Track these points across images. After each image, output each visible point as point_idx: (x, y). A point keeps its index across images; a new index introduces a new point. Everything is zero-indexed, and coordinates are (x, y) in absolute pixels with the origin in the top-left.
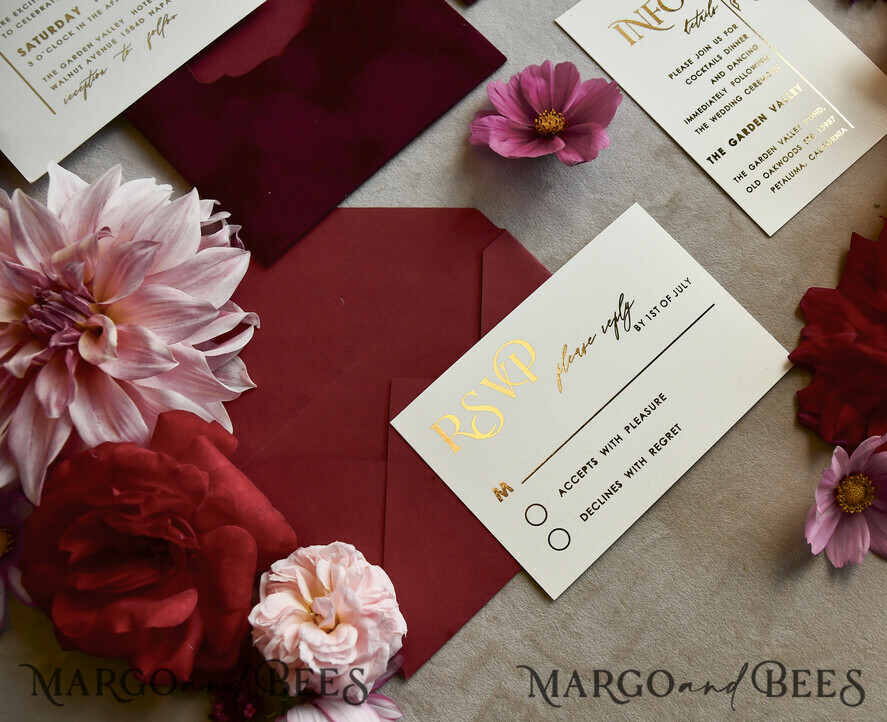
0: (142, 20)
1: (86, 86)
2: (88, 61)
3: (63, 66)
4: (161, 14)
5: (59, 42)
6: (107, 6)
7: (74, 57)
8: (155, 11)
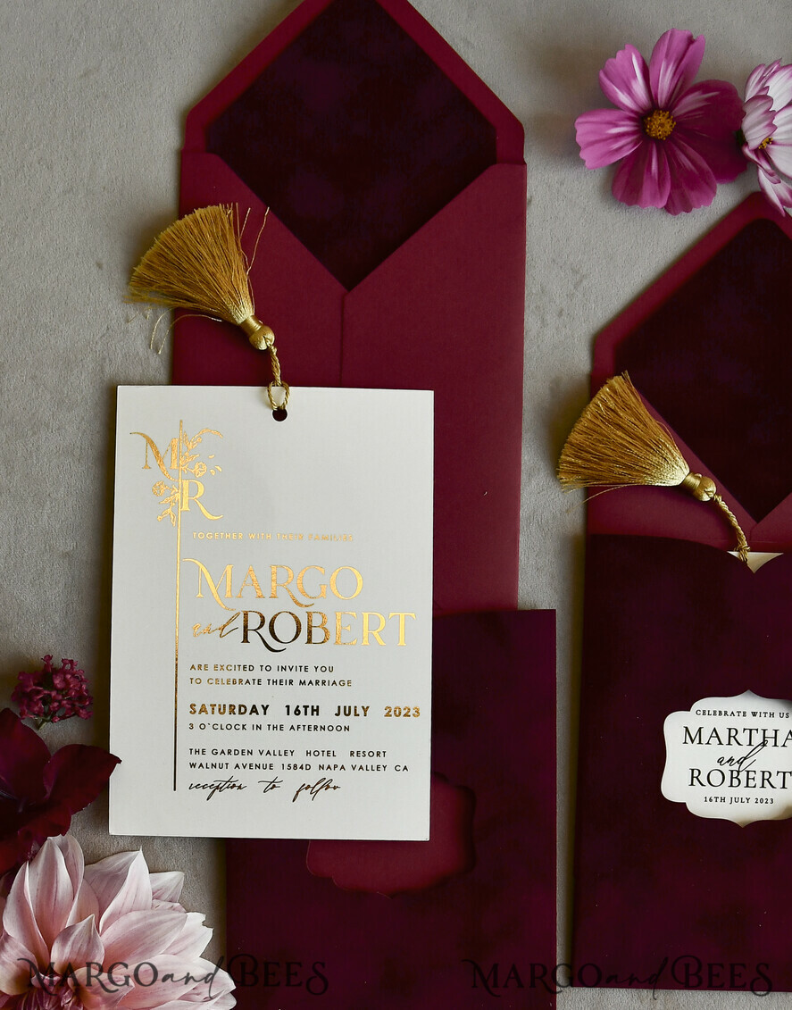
0: (308, 767)
1: (217, 787)
2: (237, 766)
3: (214, 752)
4: (327, 774)
5: (229, 727)
6: (292, 727)
7: (229, 752)
8: (326, 767)
